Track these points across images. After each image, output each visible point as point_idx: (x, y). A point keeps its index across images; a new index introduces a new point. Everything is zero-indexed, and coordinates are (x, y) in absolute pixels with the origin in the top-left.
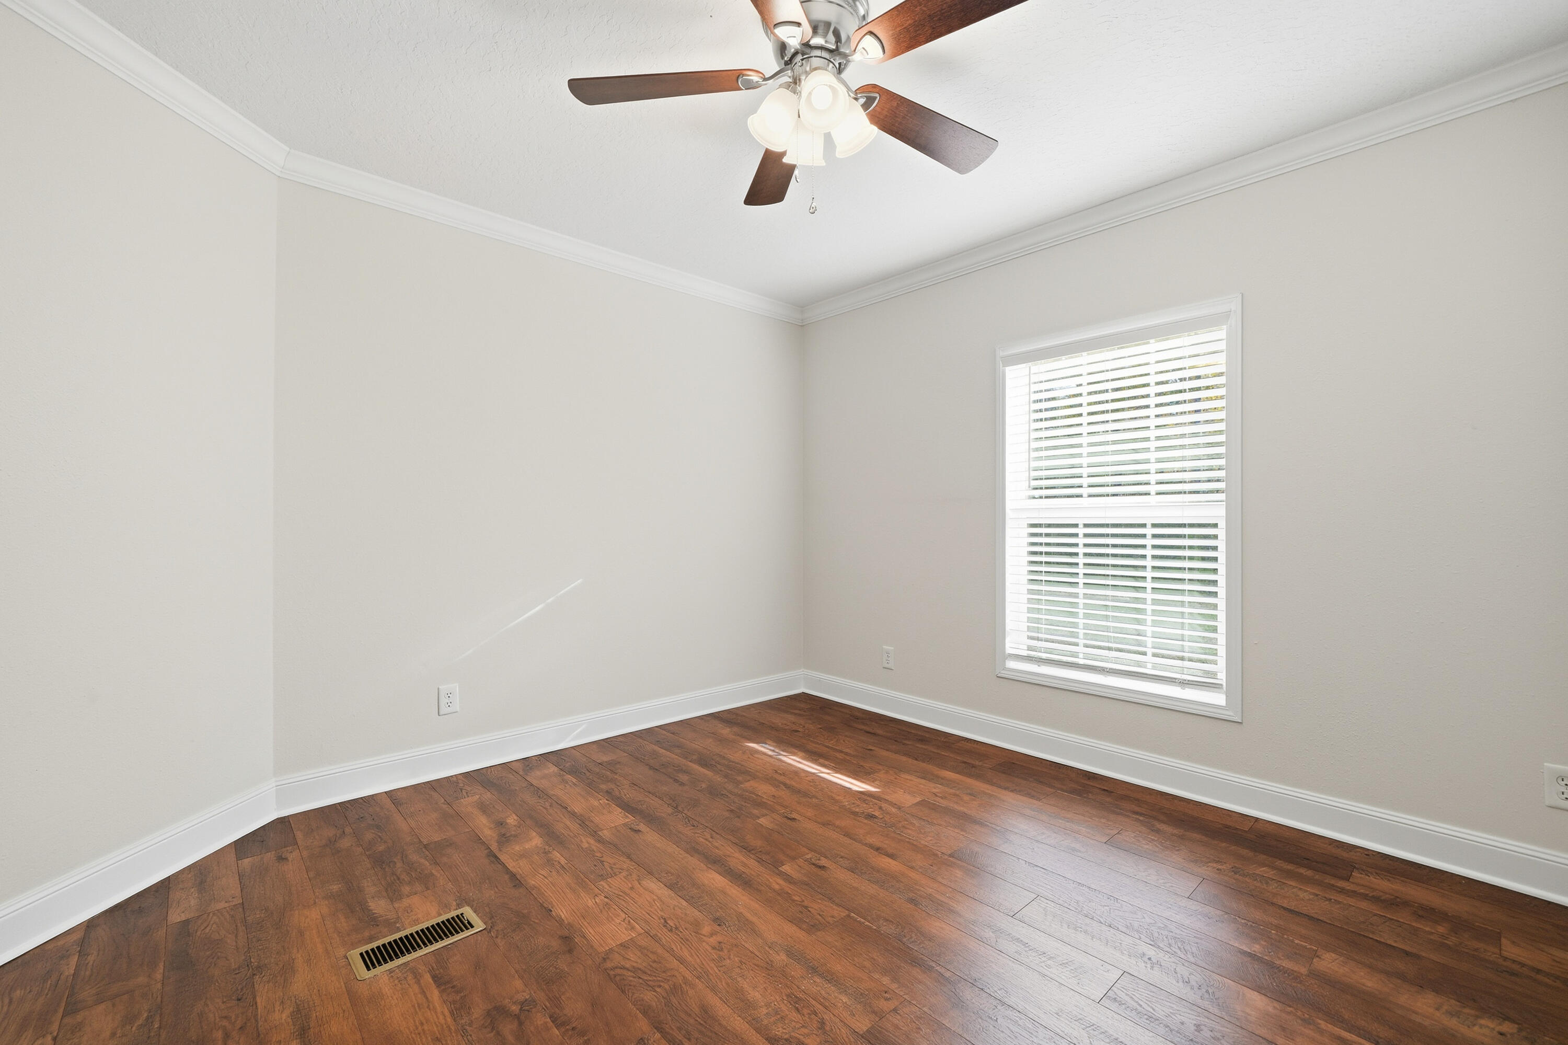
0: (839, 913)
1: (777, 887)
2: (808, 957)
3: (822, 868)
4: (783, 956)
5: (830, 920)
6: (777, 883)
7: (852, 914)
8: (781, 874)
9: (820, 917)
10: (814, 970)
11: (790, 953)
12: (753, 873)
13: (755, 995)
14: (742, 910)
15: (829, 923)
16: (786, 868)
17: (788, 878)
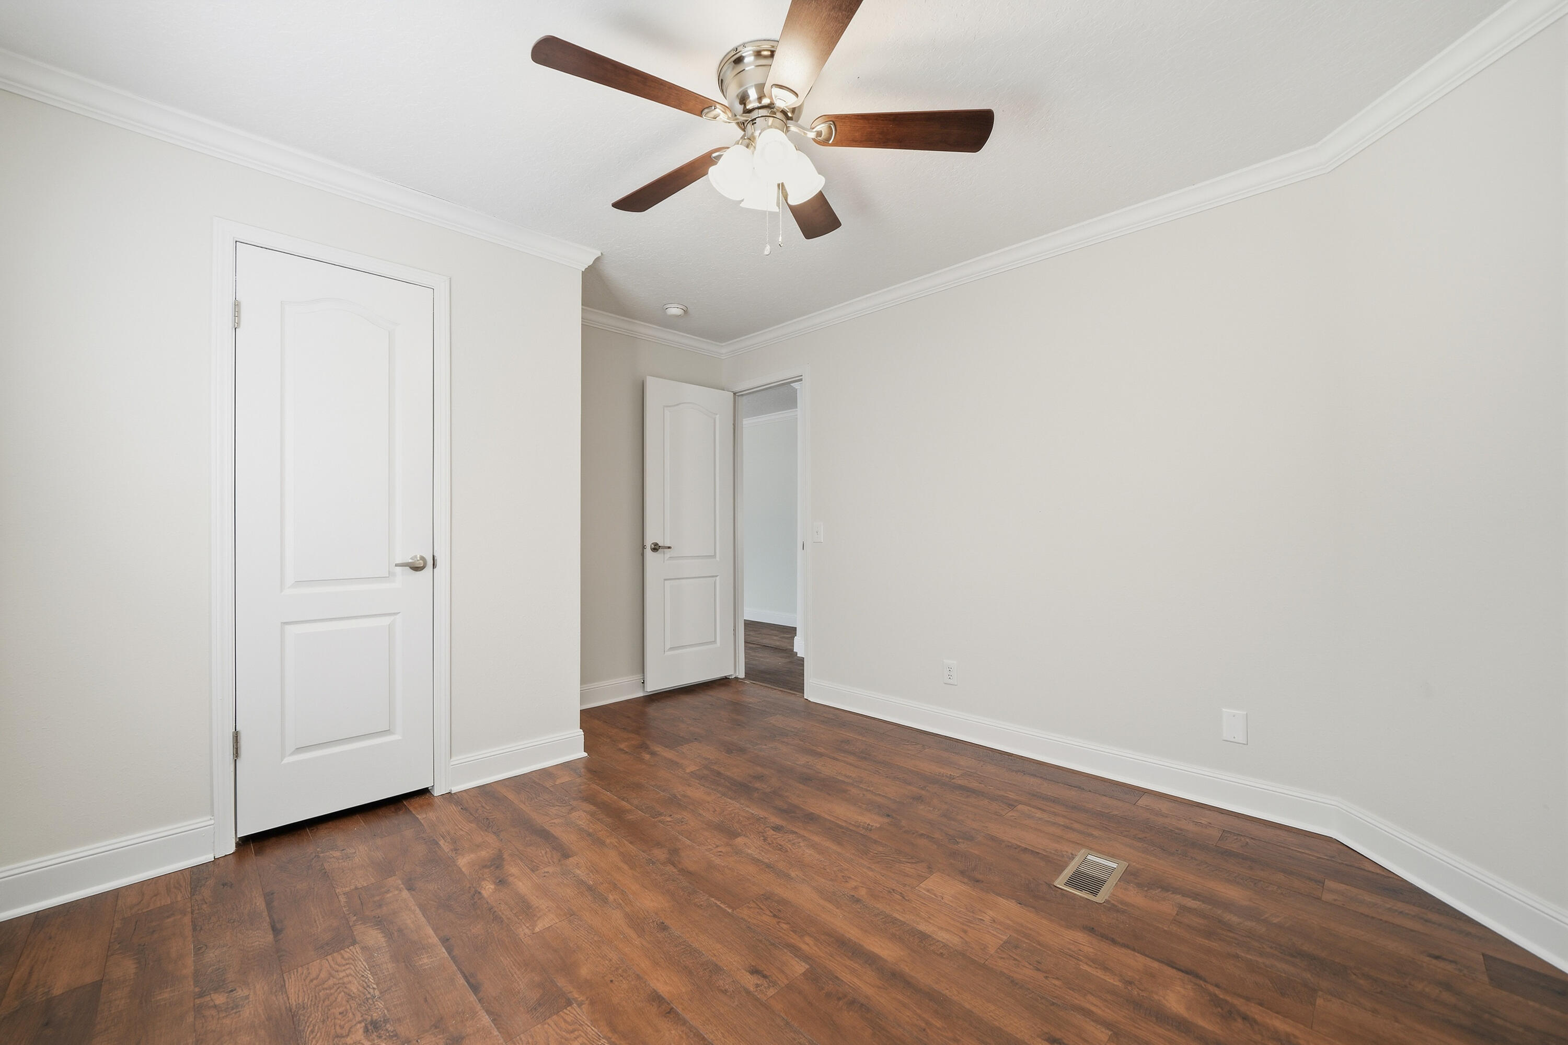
0: (744, 913)
1: (807, 939)
2: (773, 874)
3: (755, 971)
4: (793, 874)
5: (752, 905)
6: (808, 945)
7: (730, 911)
8: (806, 958)
9: (762, 907)
10: (768, 866)
11: (787, 876)
12: (839, 959)
13: (809, 851)
14: (837, 910)
15: (754, 902)
16: (799, 968)
17: (796, 951)
